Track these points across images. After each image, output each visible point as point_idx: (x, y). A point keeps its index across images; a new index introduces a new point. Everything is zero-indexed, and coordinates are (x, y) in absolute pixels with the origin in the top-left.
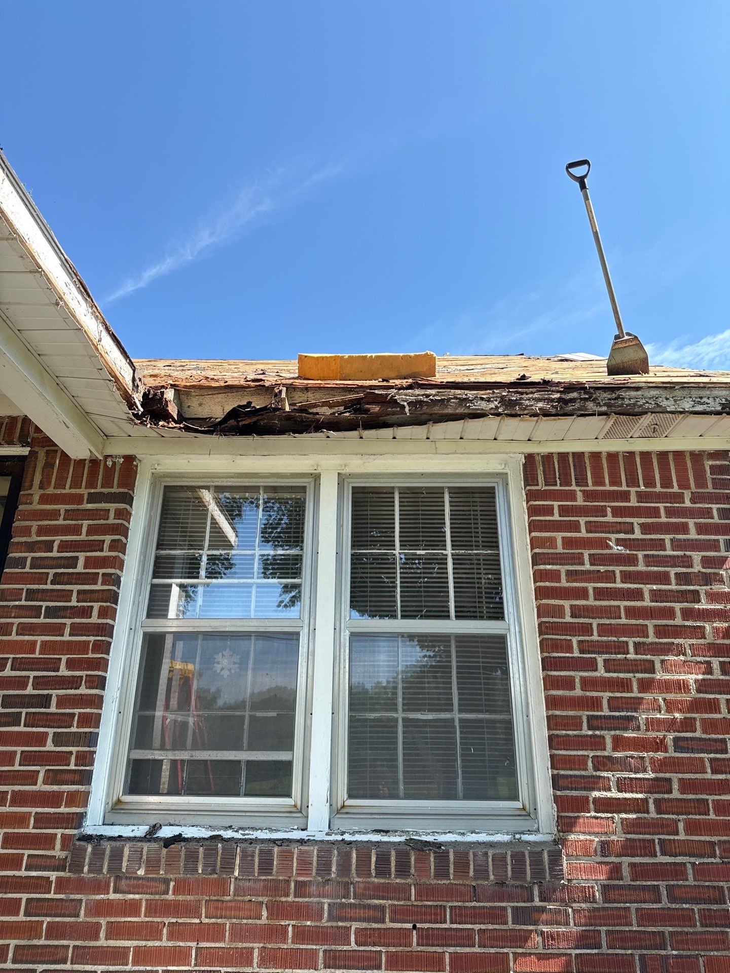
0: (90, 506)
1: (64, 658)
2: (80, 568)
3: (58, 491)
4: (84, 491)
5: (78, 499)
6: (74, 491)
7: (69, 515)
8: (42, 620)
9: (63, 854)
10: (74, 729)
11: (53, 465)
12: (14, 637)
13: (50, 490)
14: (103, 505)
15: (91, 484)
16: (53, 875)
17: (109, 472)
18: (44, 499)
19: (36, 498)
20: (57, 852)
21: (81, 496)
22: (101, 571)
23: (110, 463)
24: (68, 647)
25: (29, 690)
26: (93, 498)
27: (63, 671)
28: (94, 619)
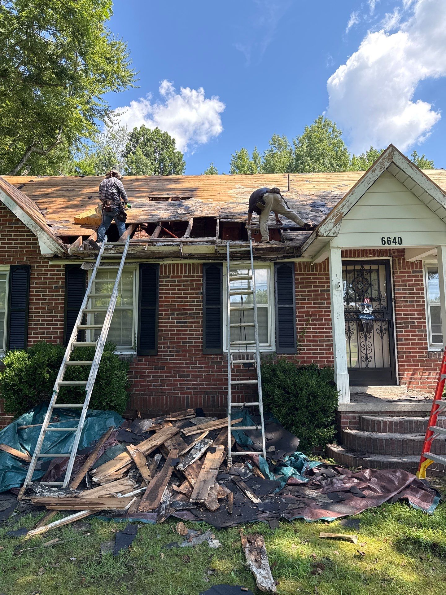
0: (413, 274)
1: (416, 313)
2: (415, 291)
3: (404, 270)
4: (410, 270)
5: (410, 272)
6: (408, 270)
7: (409, 277)
8: (408, 304)
9: (426, 355)
10: (422, 329)
11: (401, 263)
12: (402, 308)
13: (402, 270)
14: (417, 274)
15: (412, 268)
16: (425, 359)
17: (416, 265)
18: (401, 272)
19: (399, 272)
20: (424, 354)
21: (410, 271)
22: (420, 291)
23: (416, 262)
24: (417, 310)
25: (409, 320)
26: (414, 272)
27: (416, 316)
28: (421, 303)
